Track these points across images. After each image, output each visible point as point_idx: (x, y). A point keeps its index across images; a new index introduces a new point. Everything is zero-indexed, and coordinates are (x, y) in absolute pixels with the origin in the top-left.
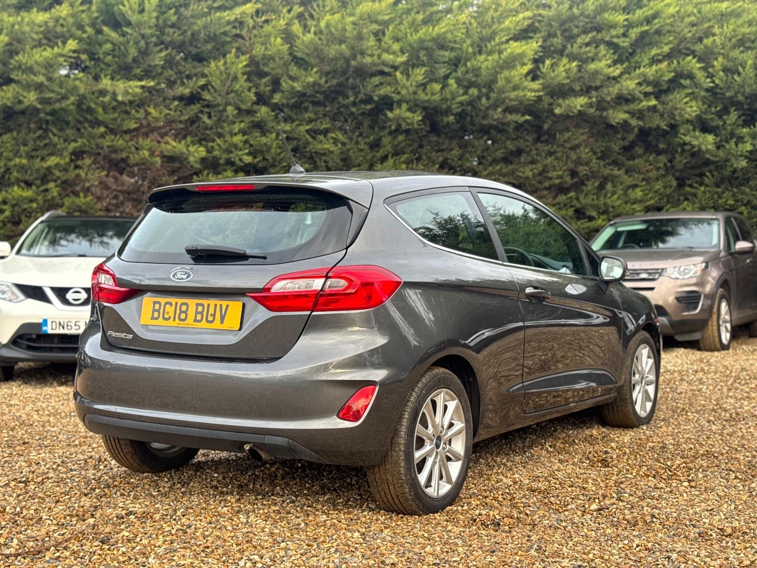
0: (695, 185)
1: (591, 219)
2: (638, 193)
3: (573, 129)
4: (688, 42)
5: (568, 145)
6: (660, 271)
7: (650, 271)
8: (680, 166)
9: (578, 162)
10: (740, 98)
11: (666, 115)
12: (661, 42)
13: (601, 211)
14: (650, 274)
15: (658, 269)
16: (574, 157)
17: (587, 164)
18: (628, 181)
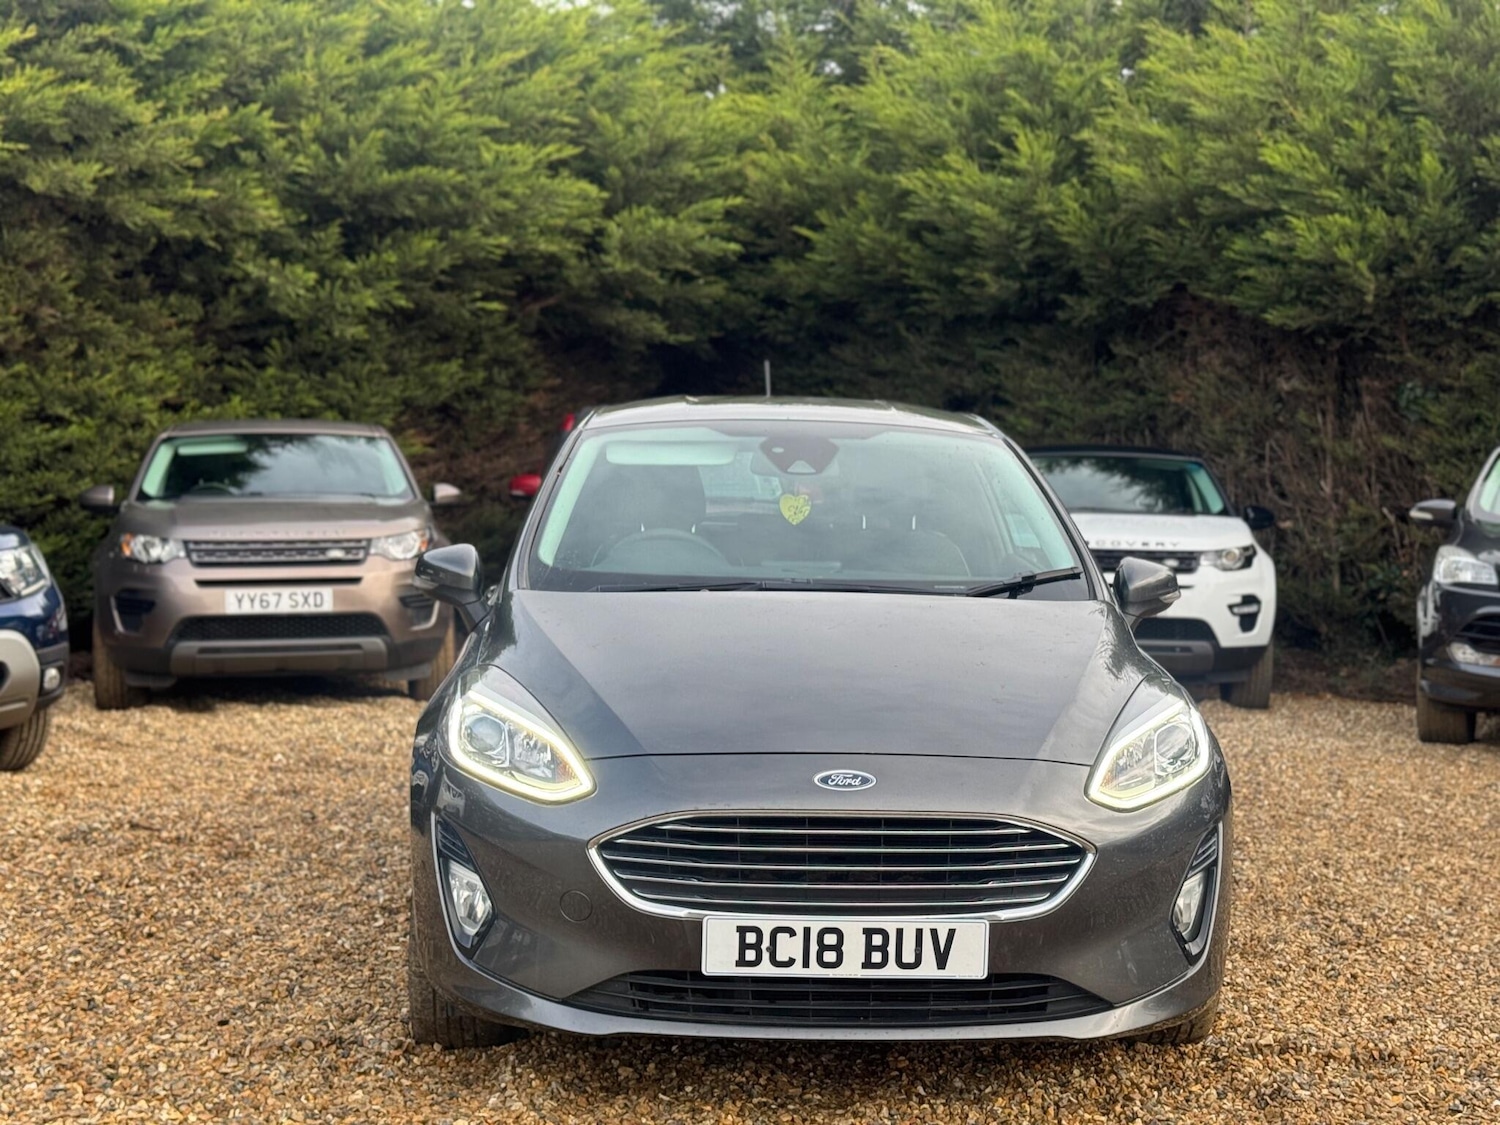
0: (245, 362)
1: (59, 421)
2: (150, 374)
3: (35, 224)
4: (243, 74)
5: (27, 260)
6: (364, 544)
7: (346, 545)
8: (222, 322)
9: (45, 296)
10: (343, 201)
11: (208, 217)
12: (202, 66)
13: (78, 406)
14: (348, 550)
15: (359, 541)
16: (35, 286)
17: (53, 304)
18: (131, 347)
